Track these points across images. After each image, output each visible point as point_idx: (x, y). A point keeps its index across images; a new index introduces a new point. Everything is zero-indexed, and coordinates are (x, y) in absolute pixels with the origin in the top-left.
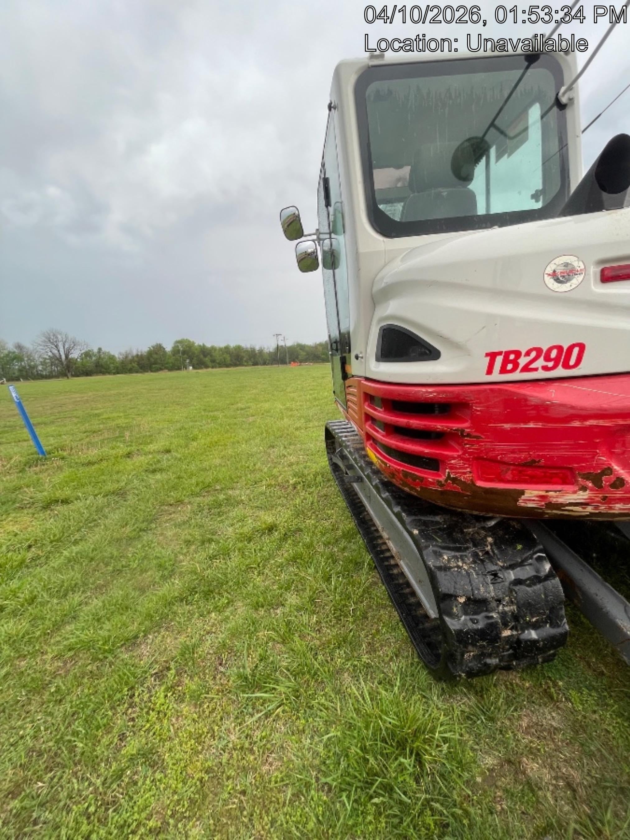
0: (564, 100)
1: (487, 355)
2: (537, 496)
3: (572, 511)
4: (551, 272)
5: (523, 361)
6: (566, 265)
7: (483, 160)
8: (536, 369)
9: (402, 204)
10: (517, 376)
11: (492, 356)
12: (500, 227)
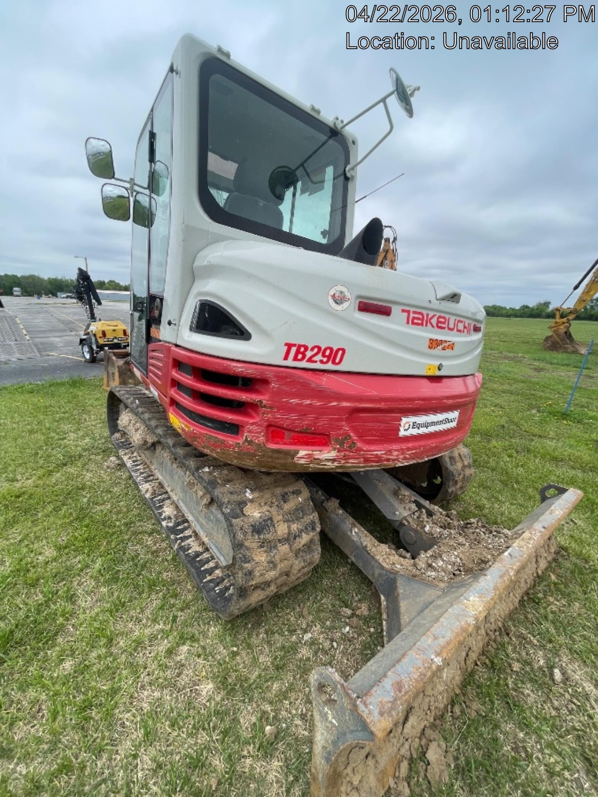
0: (348, 175)
1: (286, 344)
2: (306, 455)
3: (325, 465)
4: (333, 294)
5: (309, 354)
6: (341, 292)
7: (292, 189)
8: (316, 362)
9: (228, 194)
10: (304, 364)
11: (289, 346)
12: (306, 249)
